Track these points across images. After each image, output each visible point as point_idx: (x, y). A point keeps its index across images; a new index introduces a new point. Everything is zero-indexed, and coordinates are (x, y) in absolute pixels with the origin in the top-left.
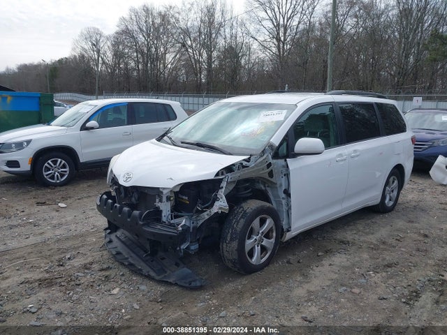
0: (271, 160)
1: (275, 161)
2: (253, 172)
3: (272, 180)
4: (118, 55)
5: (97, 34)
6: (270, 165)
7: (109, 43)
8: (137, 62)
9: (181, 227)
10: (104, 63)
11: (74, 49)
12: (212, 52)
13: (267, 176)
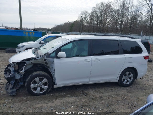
0: (46, 58)
1: (48, 59)
2: (38, 61)
3: (47, 65)
4: (92, 20)
5: (86, 13)
6: (45, 60)
7: (89, 16)
8: (97, 22)
9: (10, 76)
10: (87, 22)
11: (78, 18)
12: (123, 18)
13: (44, 64)
